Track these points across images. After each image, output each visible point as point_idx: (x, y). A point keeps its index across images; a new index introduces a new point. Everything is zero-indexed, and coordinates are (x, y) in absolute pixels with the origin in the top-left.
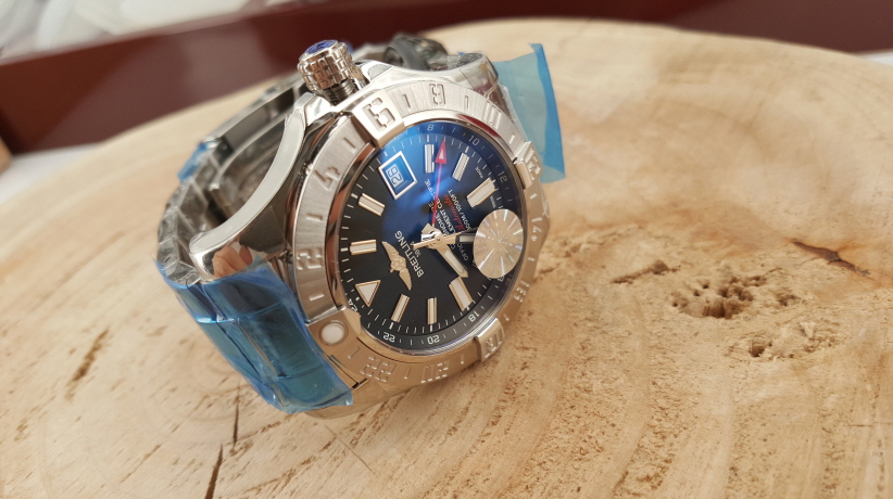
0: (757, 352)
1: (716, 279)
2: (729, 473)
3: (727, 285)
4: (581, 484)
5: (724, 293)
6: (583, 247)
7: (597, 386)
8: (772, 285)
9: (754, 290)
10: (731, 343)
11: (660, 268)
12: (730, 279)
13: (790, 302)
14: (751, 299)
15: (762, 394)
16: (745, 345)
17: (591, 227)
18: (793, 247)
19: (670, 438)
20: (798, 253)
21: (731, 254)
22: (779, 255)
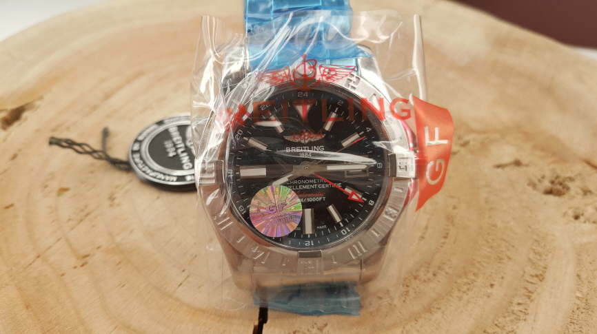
0: (577, 217)
1: (549, 175)
2: (577, 278)
3: (554, 179)
4: (503, 275)
5: (552, 182)
6: (472, 143)
7: (500, 224)
8: (578, 183)
9: (570, 184)
10: (564, 211)
11: (517, 163)
12: (555, 176)
13: (588, 194)
14: (568, 189)
15: (585, 240)
16: (571, 213)
17: (473, 131)
18: (585, 164)
19: (544, 257)
20: (588, 168)
21: (554, 162)
22: (579, 167)
